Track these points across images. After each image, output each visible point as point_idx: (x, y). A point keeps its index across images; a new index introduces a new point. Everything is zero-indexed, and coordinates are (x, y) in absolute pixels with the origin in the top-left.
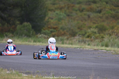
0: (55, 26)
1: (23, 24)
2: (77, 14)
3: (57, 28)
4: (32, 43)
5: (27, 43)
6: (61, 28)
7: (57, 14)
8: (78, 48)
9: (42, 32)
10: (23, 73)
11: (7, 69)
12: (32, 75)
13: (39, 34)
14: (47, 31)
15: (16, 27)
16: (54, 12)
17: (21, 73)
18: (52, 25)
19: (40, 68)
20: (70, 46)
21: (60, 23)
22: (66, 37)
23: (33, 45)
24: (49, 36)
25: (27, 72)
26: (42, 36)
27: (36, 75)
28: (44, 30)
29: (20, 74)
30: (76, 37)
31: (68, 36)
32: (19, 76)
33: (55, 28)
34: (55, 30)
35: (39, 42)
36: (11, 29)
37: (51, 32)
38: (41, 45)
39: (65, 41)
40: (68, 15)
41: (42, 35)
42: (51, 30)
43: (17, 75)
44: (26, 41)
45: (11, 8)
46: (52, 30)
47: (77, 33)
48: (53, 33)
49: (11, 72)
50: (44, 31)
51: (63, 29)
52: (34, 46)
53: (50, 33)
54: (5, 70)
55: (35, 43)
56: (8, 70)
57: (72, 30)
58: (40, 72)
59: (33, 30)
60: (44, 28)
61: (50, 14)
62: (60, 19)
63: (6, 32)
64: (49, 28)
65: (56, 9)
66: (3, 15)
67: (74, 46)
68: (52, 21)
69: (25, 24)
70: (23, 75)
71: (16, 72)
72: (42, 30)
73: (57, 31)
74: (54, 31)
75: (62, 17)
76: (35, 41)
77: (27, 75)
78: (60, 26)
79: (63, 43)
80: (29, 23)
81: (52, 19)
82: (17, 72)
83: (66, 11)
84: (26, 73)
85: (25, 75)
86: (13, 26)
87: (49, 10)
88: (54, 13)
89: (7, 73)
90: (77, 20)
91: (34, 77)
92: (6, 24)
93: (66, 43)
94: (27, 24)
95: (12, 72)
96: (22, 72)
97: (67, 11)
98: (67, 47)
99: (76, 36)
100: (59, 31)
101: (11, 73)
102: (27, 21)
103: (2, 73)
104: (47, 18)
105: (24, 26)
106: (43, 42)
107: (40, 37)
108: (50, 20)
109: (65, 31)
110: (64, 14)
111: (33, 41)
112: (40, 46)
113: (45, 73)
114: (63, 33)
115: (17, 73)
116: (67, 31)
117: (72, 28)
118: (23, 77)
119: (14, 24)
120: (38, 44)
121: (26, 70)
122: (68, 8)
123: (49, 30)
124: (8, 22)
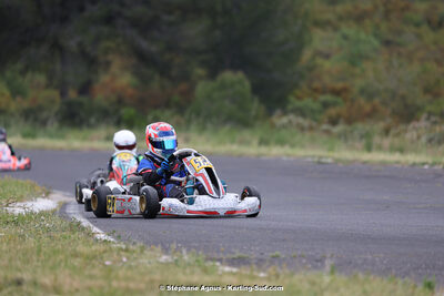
0: (339, 85)
1: (218, 80)
2: (419, 36)
3: (345, 90)
4: (253, 150)
5: (235, 148)
6: (362, 91)
7: (346, 38)
8: (424, 164)
9: (290, 107)
10: (220, 260)
11: (159, 248)
12: (254, 266)
13: (278, 112)
14: (308, 102)
15: (192, 89)
16: (336, 29)
17: (212, 259)
18: (327, 80)
19: (284, 240)
20: (396, 157)
21: (358, 71)
22: (381, 125)
23: (259, 156)
24: (316, 120)
25: (235, 256)
26: (290, 122)
27: (270, 270)
28: (299, 98)
29: (211, 264)
30: (417, 124)
31: (389, 120)
32: (205, 271)
33: (337, 93)
34: (339, 100)
35: (281, 142)
36: (176, 98)
37: (326, 105)
38: (288, 155)
39: (377, 140)
40: (387, 43)
41: (292, 117)
42: (323, 98)
43: (198, 270)
44: (233, 142)
45: (172, 18)
46: (328, 98)
47: (420, 109)
48: (333, 112)
49: (175, 258)
50: (298, 104)
51: (368, 93)
53: (320, 112)
54: (152, 250)
55: (263, 150)
56: (166, 251)
57: (403, 98)
58: (283, 256)
59: (256, 99)
60: (298, 92)
61: (319, 39)
63: (156, 107)
64: (316, 90)
65: (341, 18)
66: (144, 44)
67: (411, 158)
68: (327, 65)
69: (228, 76)
70: (221, 268)
71: (194, 259)
72: (292, 98)
73: (345, 100)
74: (334, 104)
76: (263, 142)
77: (235, 270)
78: (359, 83)
79: (369, 148)
80: (240, 75)
81: (327, 57)
82: (200, 258)
83: (377, 27)
84: (232, 262)
85: (227, 269)
86: (183, 86)
87: (317, 24)
88: (336, 36)
89: (158, 262)
90: (422, 60)
91: (262, 275)
92: (157, 77)
93: (380, 148)
94: (235, 79)
95: (181, 257)
96: (216, 256)
97: (384, 26)
98: (383, 163)
99: (418, 120)
100: (353, 101)
101: (176, 261)
102: (234, 67)
103: (141, 261)
104: (307, 55)
105: (223, 86)
106: (293, 146)
107: (284, 127)
108: (319, 61)
109: (377, 101)
110: (371, 38)
111: (255, 142)
112: (285, 158)
113: (304, 261)
114: (368, 108)
115: (197, 261)
116: (384, 103)
117: (402, 91)
118: (221, 276)
119: (186, 77)
120: (275, 151)
121: (233, 250)
122: (387, 14)
123: (315, 100)
124: (164, 70)
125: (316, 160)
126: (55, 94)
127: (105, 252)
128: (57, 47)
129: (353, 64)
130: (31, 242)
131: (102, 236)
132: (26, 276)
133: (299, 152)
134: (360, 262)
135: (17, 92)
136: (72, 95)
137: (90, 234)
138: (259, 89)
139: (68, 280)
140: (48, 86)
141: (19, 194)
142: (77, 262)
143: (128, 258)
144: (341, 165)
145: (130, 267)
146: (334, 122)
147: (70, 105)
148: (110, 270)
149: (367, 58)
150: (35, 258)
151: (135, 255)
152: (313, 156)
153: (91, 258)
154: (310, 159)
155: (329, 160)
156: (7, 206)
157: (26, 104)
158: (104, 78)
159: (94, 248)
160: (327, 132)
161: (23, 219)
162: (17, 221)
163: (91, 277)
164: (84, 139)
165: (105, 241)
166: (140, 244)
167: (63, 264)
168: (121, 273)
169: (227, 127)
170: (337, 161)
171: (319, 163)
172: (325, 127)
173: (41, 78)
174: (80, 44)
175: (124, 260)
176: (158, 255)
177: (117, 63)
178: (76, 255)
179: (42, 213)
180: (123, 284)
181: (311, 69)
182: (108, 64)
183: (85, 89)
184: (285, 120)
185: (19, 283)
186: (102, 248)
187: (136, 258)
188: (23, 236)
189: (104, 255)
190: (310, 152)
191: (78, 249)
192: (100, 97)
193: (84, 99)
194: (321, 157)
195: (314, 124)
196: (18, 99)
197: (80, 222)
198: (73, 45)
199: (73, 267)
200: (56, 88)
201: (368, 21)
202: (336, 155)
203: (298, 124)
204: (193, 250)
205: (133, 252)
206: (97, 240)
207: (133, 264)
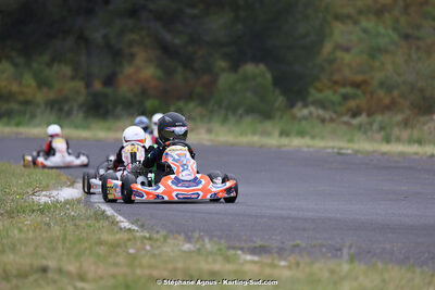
0: (359, 78)
1: (241, 71)
3: (365, 82)
4: (274, 141)
5: (255, 139)
6: (382, 84)
9: (310, 99)
10: (242, 249)
11: (182, 237)
12: (275, 255)
13: (300, 104)
14: (328, 94)
15: (214, 81)
16: (356, 23)
17: (234, 248)
18: (347, 73)
19: (304, 230)
20: (415, 148)
21: (377, 64)
22: (399, 117)
23: (279, 147)
24: (335, 112)
25: (257, 245)
26: (311, 114)
28: (320, 91)
29: (231, 252)
30: (434, 117)
31: (408, 112)
32: (227, 259)
33: (357, 85)
34: (359, 92)
35: (302, 134)
36: (199, 89)
37: (345, 97)
38: (308, 147)
39: (396, 131)
41: (312, 109)
42: (343, 90)
43: (220, 258)
45: (196, 12)
46: (348, 90)
48: (352, 104)
49: (198, 246)
50: (319, 96)
53: (340, 104)
54: (175, 238)
56: (189, 239)
58: (304, 245)
59: (277, 92)
60: (318, 84)
64: (336, 83)
65: (360, 12)
66: (169, 37)
67: (429, 150)
68: (347, 58)
69: (250, 68)
70: (243, 257)
71: (216, 247)
72: (312, 91)
73: (364, 93)
74: (354, 97)
75: (382, 42)
76: (284, 133)
77: (256, 258)
78: (378, 76)
79: (388, 140)
80: (262, 67)
81: (347, 50)
82: (222, 247)
83: (397, 21)
84: (253, 251)
85: (249, 257)
86: (206, 78)
89: (184, 252)
91: (283, 263)
92: (180, 69)
93: (398, 140)
94: (257, 71)
95: (203, 245)
96: (237, 244)
98: (402, 155)
100: (372, 94)
101: (199, 249)
102: (256, 60)
103: (165, 249)
104: (327, 47)
105: (245, 79)
106: (313, 137)
107: (305, 118)
108: (339, 54)
109: (396, 93)
111: (276, 133)
112: (306, 150)
113: (324, 250)
114: (387, 100)
115: (220, 250)
116: (403, 96)
118: (242, 264)
119: (208, 69)
120: (296, 142)
121: (255, 239)
122: (406, 9)
123: (335, 92)
124: (187, 63)
125: (336, 150)
126: (79, 85)
127: (129, 240)
128: (83, 39)
129: (372, 57)
130: (57, 231)
131: (126, 224)
132: (52, 263)
133: (319, 143)
134: (378, 251)
135: (43, 83)
136: (97, 86)
137: (114, 223)
138: (277, 82)
139: (93, 268)
140: (73, 78)
141: (44, 183)
142: (102, 250)
143: (151, 246)
144: (359, 155)
145: (154, 255)
146: (355, 114)
147: (95, 95)
148: (133, 258)
149: (386, 51)
150: (60, 246)
151: (158, 244)
152: (333, 148)
153: (115, 246)
154: (330, 150)
155: (349, 151)
156: (33, 194)
157: (51, 95)
158: (128, 70)
159: (118, 236)
160: (347, 124)
161: (49, 207)
162: (43, 210)
163: (116, 265)
164: (109, 129)
165: (129, 229)
166: (163, 233)
167: (87, 252)
168: (145, 261)
169: (248, 119)
170: (356, 152)
171: (339, 154)
172: (346, 119)
173: (67, 70)
174: (105, 36)
175: (148, 248)
176: (181, 243)
177: (141, 56)
178: (100, 243)
179: (67, 202)
180: (147, 272)
181: (331, 62)
182: (132, 56)
183: (110, 80)
184: (305, 112)
185: (44, 270)
186: (126, 236)
187: (159, 247)
188: (49, 224)
189: (129, 243)
190: (331, 144)
191: (102, 237)
192: (125, 89)
193: (109, 90)
194: (341, 148)
195: (334, 116)
196: (45, 90)
197: (104, 211)
198: (98, 36)
199: (98, 256)
200: (82, 79)
201: (387, 15)
202: (356, 146)
203: (318, 117)
204: (215, 239)
205: (157, 240)
206: (121, 229)
207: (156, 252)
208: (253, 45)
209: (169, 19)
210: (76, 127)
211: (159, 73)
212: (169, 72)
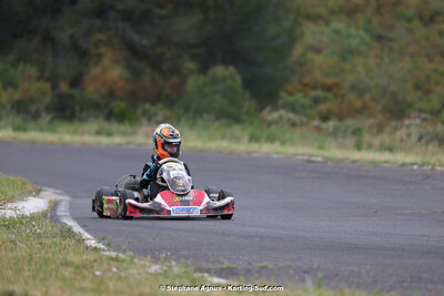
0: (330, 81)
1: (210, 73)
2: (410, 31)
3: (336, 85)
4: (243, 147)
5: (224, 144)
6: (353, 88)
7: (337, 32)
8: (413, 164)
9: (280, 102)
10: (208, 271)
11: (149, 257)
12: (242, 278)
13: (268, 109)
14: (299, 98)
15: (183, 82)
16: (327, 23)
17: (200, 270)
18: (318, 75)
19: (272, 249)
20: (386, 156)
21: (348, 66)
22: (368, 122)
23: (249, 153)
24: (306, 116)
25: (224, 266)
26: (281, 117)
28: (290, 94)
29: (197, 275)
30: (407, 122)
31: (380, 117)
32: (194, 282)
33: (328, 88)
34: (330, 95)
35: (271, 139)
36: (167, 91)
37: (316, 101)
38: (278, 153)
39: (367, 138)
40: (379, 38)
41: (282, 112)
42: (313, 93)
43: (186, 281)
44: (223, 138)
45: (164, 12)
46: (318, 93)
47: (410, 105)
48: (323, 107)
49: (165, 268)
50: (290, 99)
51: (358, 89)
52: (253, 155)
53: (311, 107)
54: (141, 259)
55: (254, 146)
56: (156, 260)
57: (394, 94)
58: (271, 267)
59: (247, 95)
60: (289, 87)
61: (311, 33)
62: (347, 54)
63: (146, 100)
64: (306, 85)
65: (332, 12)
66: (136, 38)
67: (400, 158)
68: (317, 59)
69: (219, 71)
70: (209, 279)
71: (184, 270)
72: (283, 94)
73: (335, 96)
74: (325, 100)
75: (355, 43)
76: (254, 138)
77: (223, 281)
78: (350, 79)
79: (359, 147)
80: (232, 69)
81: (318, 51)
82: (188, 270)
83: (369, 21)
84: (220, 273)
85: (216, 280)
86: (175, 80)
87: (309, 18)
88: (327, 30)
89: (147, 273)
90: (413, 56)
92: (148, 71)
93: (370, 147)
94: (227, 73)
95: (171, 267)
96: (204, 265)
97: (375, 21)
98: (373, 163)
99: (409, 117)
100: (343, 97)
101: (165, 272)
102: (225, 62)
103: (131, 271)
104: (298, 50)
105: (214, 81)
106: (283, 143)
107: (275, 122)
108: (311, 56)
109: (367, 97)
110: (361, 33)
111: (246, 138)
112: (275, 156)
113: (291, 272)
114: (358, 104)
115: (186, 272)
116: (375, 100)
117: (393, 88)
119: (176, 71)
120: (265, 148)
121: (222, 259)
122: (379, 8)
123: (306, 95)
124: (156, 64)
125: (306, 158)
126: (47, 86)
127: (95, 261)
128: (48, 38)
129: (344, 59)
130: (22, 249)
131: (92, 243)
132: (17, 288)
133: (289, 150)
134: (346, 274)
135: (8, 84)
136: (64, 87)
137: (80, 241)
138: (247, 84)
139: (59, 292)
140: (39, 79)
141: (10, 194)
142: (67, 272)
143: (118, 268)
144: (329, 163)
145: (120, 278)
146: (325, 118)
147: (61, 97)
148: (100, 281)
149: (359, 53)
150: (26, 267)
151: (125, 265)
152: (303, 155)
153: (81, 268)
154: (299, 157)
155: (319, 159)
157: (17, 96)
158: (95, 71)
159: (84, 257)
160: (318, 129)
161: (15, 222)
162: (9, 225)
163: (82, 290)
164: (75, 132)
165: (95, 248)
166: (131, 253)
167: (54, 273)
168: (111, 285)
169: (217, 124)
170: (327, 160)
171: (310, 162)
172: (316, 123)
173: (33, 71)
174: (72, 37)
175: (115, 270)
176: (147, 264)
177: (108, 56)
178: (66, 264)
179: (33, 217)
182: (100, 56)
183: (76, 82)
184: (275, 115)
185: (11, 295)
186: (91, 256)
187: (125, 269)
188: (14, 242)
189: (95, 264)
190: (301, 150)
191: (68, 257)
192: (92, 90)
193: (75, 92)
194: (312, 155)
195: (304, 119)
196: (10, 90)
197: (71, 228)
198: (64, 37)
199: (64, 279)
200: (48, 80)
201: (359, 15)
202: (326, 153)
203: (289, 120)
204: (182, 260)
205: (124, 261)
206: (87, 248)
207: (123, 274)
208: (223, 46)
209: (137, 19)
210: (42, 130)
211: (126, 74)
212: (136, 74)
